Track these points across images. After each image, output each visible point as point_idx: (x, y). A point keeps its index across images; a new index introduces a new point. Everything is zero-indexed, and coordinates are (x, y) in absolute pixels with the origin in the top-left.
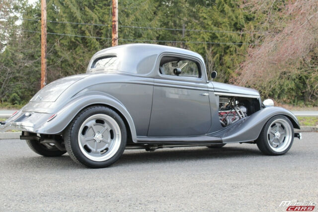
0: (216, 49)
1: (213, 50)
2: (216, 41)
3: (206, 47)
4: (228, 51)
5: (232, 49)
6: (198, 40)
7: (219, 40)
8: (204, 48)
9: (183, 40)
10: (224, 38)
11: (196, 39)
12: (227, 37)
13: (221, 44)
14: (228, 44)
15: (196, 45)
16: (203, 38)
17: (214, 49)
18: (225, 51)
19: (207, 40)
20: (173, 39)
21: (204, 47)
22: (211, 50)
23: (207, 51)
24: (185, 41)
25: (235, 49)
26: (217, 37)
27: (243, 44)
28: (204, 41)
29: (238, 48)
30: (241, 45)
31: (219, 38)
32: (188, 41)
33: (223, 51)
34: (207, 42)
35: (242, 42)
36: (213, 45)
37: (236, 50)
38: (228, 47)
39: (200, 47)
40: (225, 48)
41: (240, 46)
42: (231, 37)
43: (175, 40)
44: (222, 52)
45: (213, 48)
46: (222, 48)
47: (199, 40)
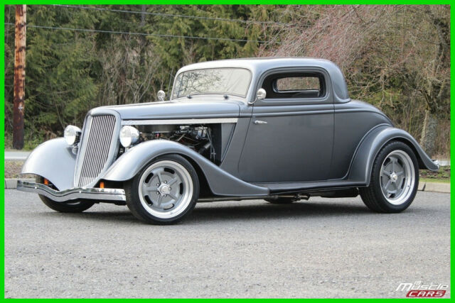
0: (202, 47)
1: (195, 50)
2: (201, 35)
3: (183, 45)
4: (221, 52)
5: (228, 49)
6: (169, 31)
7: (206, 33)
8: (179, 46)
9: (142, 30)
10: (215, 29)
11: (166, 29)
12: (221, 27)
13: (210, 40)
14: (221, 40)
15: (166, 39)
16: (178, 28)
17: (198, 48)
18: (216, 52)
19: (186, 31)
20: (125, 28)
21: (180, 44)
22: (191, 49)
23: (186, 52)
24: (145, 33)
25: (233, 50)
26: (204, 27)
27: (248, 42)
28: (180, 34)
29: (239, 48)
30: (246, 42)
31: (207, 29)
32: (151, 33)
33: (213, 53)
34: (185, 35)
35: (246, 38)
36: (195, 41)
37: (235, 51)
38: (222, 46)
39: (171, 43)
40: (217, 47)
41: (242, 44)
42: (227, 29)
43: (128, 30)
44: (211, 54)
45: (196, 46)
46: (211, 47)
47: (171, 32)
